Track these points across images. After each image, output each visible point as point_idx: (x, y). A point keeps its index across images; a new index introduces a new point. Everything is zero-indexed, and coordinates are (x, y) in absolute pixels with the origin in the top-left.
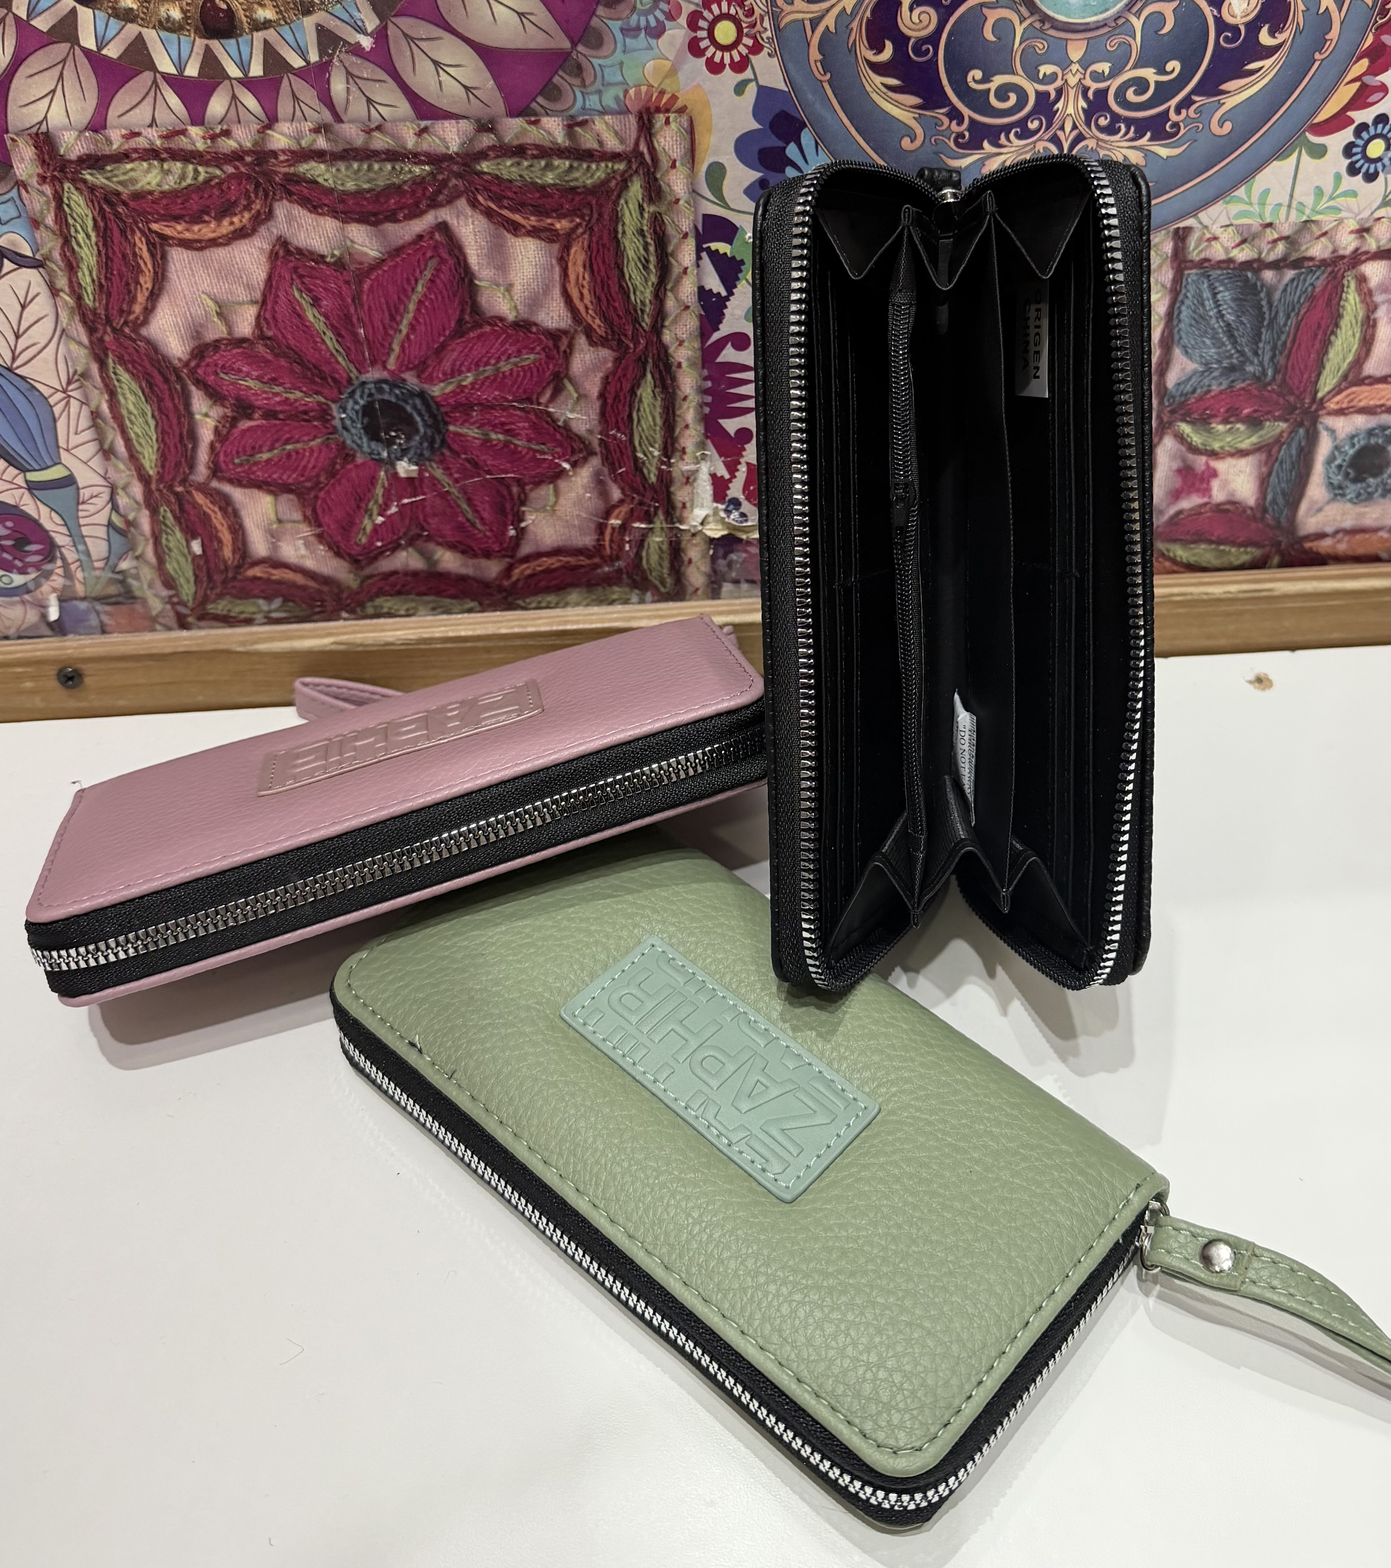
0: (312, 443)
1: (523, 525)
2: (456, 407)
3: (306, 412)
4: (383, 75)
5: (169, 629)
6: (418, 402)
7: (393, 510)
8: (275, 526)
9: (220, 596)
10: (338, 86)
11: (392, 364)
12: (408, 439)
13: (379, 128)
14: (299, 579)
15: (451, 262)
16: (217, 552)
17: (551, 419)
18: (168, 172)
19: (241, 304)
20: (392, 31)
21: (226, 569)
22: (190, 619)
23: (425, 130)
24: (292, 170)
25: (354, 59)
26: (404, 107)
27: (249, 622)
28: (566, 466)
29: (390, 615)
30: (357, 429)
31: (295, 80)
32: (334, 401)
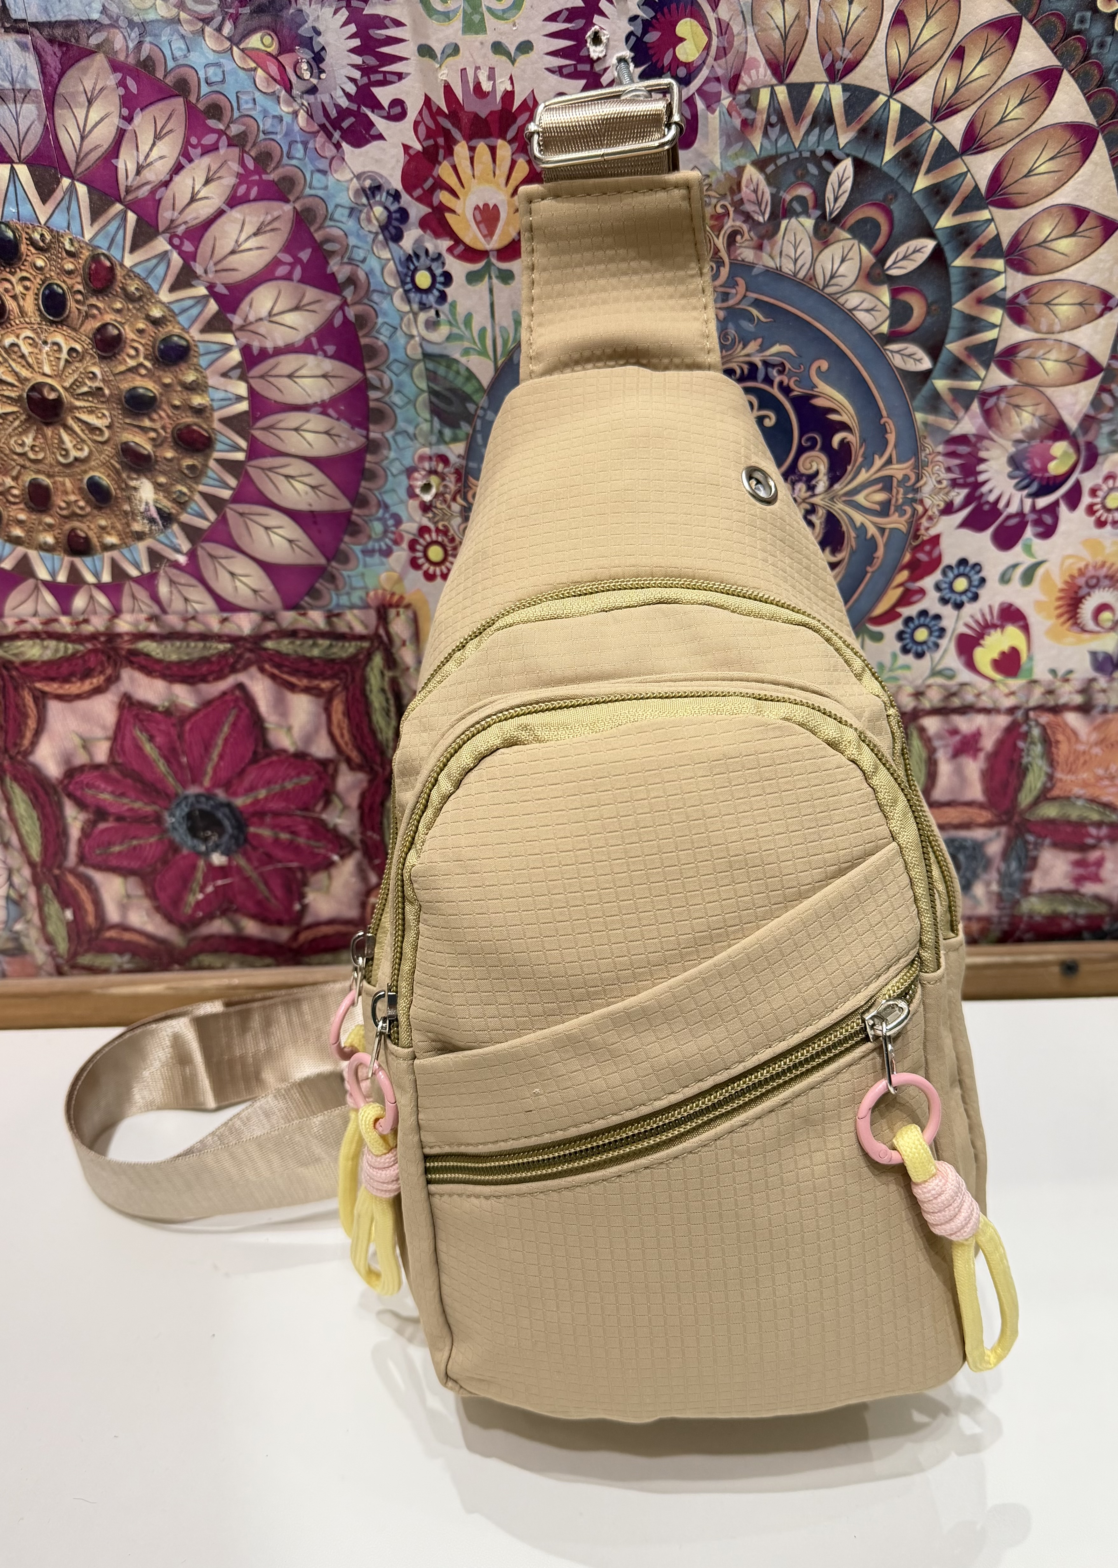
0: (153, 840)
1: (306, 901)
2: (255, 814)
3: (146, 817)
4: (193, 581)
5: (50, 975)
6: (227, 810)
7: (210, 889)
8: (125, 901)
9: (87, 951)
10: (163, 589)
11: (207, 782)
12: (220, 836)
13: (193, 618)
14: (143, 940)
15: (247, 711)
16: (83, 919)
17: (323, 824)
18: (45, 648)
19: (99, 739)
20: (200, 552)
21: (91, 931)
22: (66, 968)
23: (224, 620)
24: (133, 646)
25: (175, 571)
26: (210, 604)
27: (106, 971)
28: (336, 858)
29: (210, 968)
30: (182, 830)
31: (133, 585)
32: (166, 809)
